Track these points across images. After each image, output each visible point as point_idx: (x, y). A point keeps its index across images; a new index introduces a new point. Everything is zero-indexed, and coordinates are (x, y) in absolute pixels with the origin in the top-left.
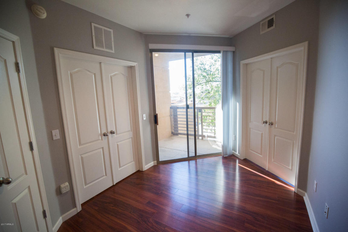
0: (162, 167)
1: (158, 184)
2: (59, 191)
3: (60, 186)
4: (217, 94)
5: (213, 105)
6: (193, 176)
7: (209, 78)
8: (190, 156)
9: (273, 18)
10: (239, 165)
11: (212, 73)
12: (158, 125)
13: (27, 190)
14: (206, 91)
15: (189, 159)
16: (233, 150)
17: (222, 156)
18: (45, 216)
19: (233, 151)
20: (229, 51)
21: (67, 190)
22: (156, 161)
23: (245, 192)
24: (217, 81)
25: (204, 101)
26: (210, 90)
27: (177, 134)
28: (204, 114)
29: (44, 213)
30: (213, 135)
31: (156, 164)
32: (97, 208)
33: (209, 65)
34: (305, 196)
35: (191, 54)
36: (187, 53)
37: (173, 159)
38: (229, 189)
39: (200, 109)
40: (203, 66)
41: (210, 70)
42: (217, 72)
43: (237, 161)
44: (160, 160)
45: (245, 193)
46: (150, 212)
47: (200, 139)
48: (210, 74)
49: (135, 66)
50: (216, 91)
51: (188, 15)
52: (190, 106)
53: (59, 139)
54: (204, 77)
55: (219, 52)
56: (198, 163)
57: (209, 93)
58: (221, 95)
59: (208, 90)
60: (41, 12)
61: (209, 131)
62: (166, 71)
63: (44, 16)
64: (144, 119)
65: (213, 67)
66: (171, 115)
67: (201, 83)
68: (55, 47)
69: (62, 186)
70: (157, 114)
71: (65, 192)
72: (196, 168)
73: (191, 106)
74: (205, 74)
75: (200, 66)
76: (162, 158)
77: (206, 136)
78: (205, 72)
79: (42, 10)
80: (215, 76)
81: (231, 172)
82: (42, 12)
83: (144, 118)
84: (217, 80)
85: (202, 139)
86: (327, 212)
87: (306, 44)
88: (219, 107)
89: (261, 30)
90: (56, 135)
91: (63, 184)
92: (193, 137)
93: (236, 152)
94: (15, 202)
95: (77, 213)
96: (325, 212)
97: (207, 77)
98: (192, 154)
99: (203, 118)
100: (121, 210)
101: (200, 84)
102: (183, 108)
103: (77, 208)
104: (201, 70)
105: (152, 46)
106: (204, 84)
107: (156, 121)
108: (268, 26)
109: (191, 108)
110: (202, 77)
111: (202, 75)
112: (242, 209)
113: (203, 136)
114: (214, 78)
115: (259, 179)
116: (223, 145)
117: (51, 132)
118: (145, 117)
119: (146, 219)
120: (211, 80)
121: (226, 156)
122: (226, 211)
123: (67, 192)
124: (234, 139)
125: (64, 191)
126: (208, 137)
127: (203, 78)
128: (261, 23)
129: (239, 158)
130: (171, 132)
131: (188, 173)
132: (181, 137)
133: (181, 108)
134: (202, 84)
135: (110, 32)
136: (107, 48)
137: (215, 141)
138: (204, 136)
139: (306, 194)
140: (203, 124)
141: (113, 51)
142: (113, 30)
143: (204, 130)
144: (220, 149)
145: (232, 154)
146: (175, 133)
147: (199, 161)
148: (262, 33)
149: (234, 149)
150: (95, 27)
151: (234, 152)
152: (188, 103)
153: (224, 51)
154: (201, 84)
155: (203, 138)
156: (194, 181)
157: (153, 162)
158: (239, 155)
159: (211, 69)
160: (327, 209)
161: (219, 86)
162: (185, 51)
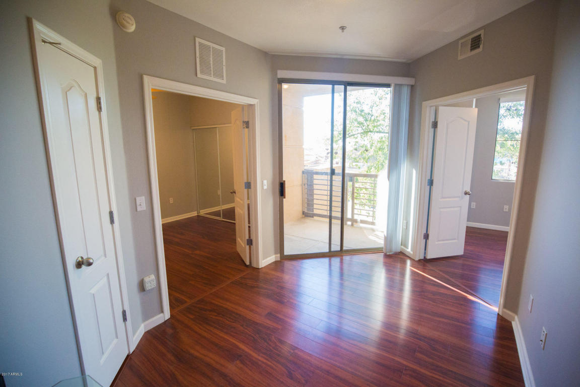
0: (288, 264)
1: (282, 288)
2: (142, 287)
3: (143, 279)
4: (380, 152)
5: (373, 172)
6: (336, 279)
7: (368, 126)
8: (332, 250)
9: (480, 35)
10: (410, 269)
11: (373, 118)
12: (285, 198)
13: (105, 279)
14: (362, 147)
15: (330, 255)
16: (401, 245)
17: (383, 254)
18: (125, 319)
19: (402, 247)
20: (405, 85)
21: (153, 287)
22: (279, 255)
23: (418, 309)
24: (383, 133)
25: (357, 164)
26: (369, 146)
27: (312, 216)
28: (357, 185)
29: (124, 313)
30: (370, 219)
31: (279, 260)
32: (192, 317)
33: (369, 105)
34: (514, 321)
35: (342, 87)
36: (336, 86)
37: (305, 253)
38: (393, 302)
39: (353, 177)
40: (359, 105)
41: (371, 113)
42: (382, 116)
43: (409, 262)
44: (285, 254)
45: (418, 311)
46: (272, 327)
47: (349, 225)
48: (371, 119)
49: (254, 104)
50: (380, 149)
51: (343, 28)
52: (336, 172)
53: (144, 210)
54: (360, 123)
55: (388, 86)
56: (344, 261)
57: (367, 151)
58: (388, 155)
59: (366, 146)
60: (129, 23)
61: (364, 212)
62: (298, 113)
63: (132, 28)
64: (264, 188)
65: (377, 108)
66: (303, 185)
67: (354, 133)
68: (145, 75)
69: (147, 279)
70: (284, 181)
71: (150, 288)
72: (341, 269)
73: (339, 170)
74: (361, 119)
75: (355, 105)
76: (288, 251)
77: (359, 220)
78: (361, 115)
79: (130, 19)
80: (379, 123)
81: (397, 278)
82: (131, 22)
83: (264, 186)
84: (381, 129)
85: (352, 225)
86: (544, 341)
87: (532, 79)
88: (383, 174)
89: (459, 54)
90: (140, 205)
91: (147, 277)
92: (339, 222)
93: (408, 248)
94: (93, 293)
95: (163, 321)
96: (541, 341)
97: (365, 124)
98: (336, 247)
99: (355, 191)
100: (228, 321)
101: (351, 136)
102: (326, 174)
103: (165, 313)
104: (356, 112)
105: (282, 74)
106: (359, 135)
107: (282, 193)
108: (471, 47)
109: (338, 174)
110: (356, 124)
111: (356, 120)
112: (413, 334)
113: (354, 221)
114: (377, 126)
115: (442, 291)
116: (386, 235)
117: (135, 199)
118: (266, 184)
119: (266, 336)
120: (372, 130)
121: (391, 253)
122: (386, 333)
123: (152, 289)
124: (405, 227)
125: (148, 286)
126: (362, 222)
127: (358, 125)
128: (460, 42)
129: (412, 257)
130: (301, 213)
131: (328, 276)
132: (318, 221)
133: (322, 174)
134: (356, 136)
135: (222, 51)
136: (216, 75)
137: (373, 230)
138: (356, 221)
139: (516, 317)
140: (356, 201)
141: (224, 82)
142: (225, 49)
143: (356, 211)
144: (381, 243)
145: (399, 251)
146: (307, 214)
147: (347, 258)
148: (460, 58)
149: (405, 243)
150: (200, 44)
151: (403, 249)
152: (334, 166)
153: (396, 85)
154: (353, 135)
155: (354, 223)
156: (336, 286)
157: (274, 256)
158: (412, 253)
159: (372, 111)
160: (545, 335)
161: (384, 139)
162: (334, 83)
